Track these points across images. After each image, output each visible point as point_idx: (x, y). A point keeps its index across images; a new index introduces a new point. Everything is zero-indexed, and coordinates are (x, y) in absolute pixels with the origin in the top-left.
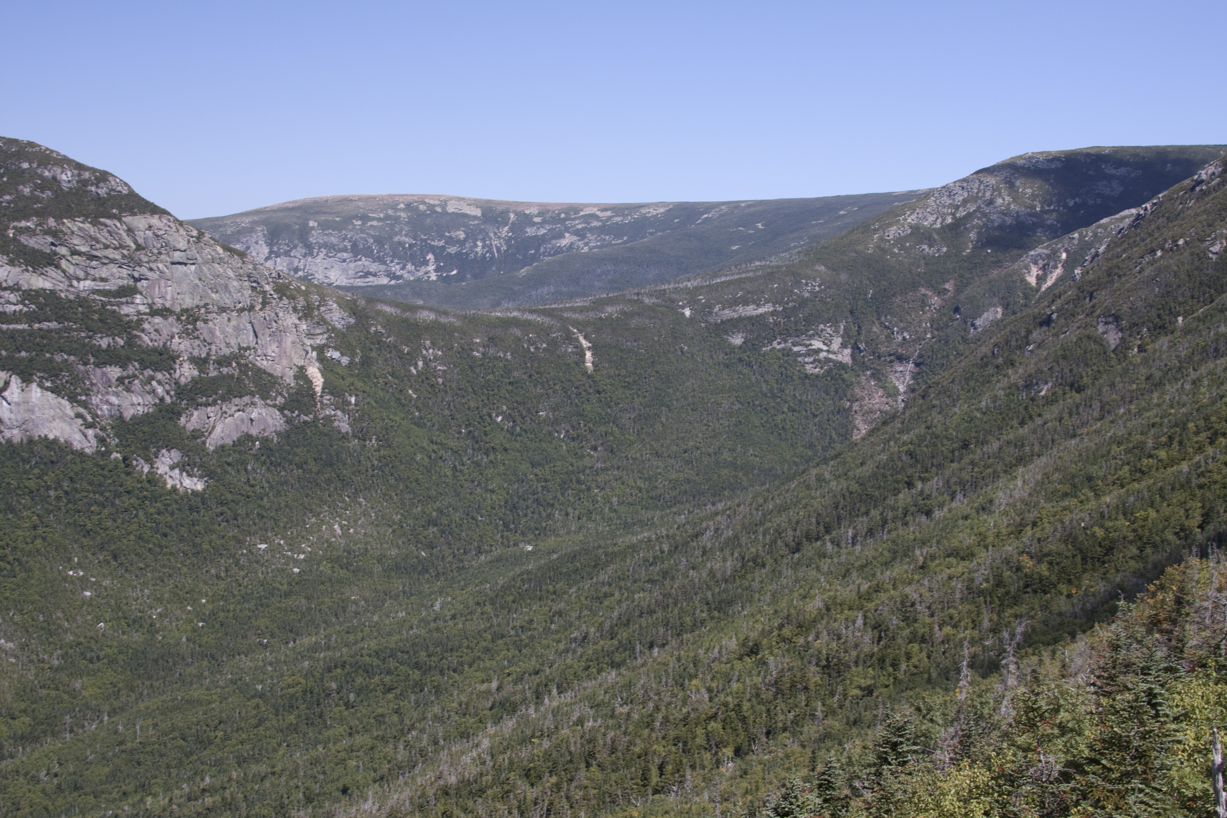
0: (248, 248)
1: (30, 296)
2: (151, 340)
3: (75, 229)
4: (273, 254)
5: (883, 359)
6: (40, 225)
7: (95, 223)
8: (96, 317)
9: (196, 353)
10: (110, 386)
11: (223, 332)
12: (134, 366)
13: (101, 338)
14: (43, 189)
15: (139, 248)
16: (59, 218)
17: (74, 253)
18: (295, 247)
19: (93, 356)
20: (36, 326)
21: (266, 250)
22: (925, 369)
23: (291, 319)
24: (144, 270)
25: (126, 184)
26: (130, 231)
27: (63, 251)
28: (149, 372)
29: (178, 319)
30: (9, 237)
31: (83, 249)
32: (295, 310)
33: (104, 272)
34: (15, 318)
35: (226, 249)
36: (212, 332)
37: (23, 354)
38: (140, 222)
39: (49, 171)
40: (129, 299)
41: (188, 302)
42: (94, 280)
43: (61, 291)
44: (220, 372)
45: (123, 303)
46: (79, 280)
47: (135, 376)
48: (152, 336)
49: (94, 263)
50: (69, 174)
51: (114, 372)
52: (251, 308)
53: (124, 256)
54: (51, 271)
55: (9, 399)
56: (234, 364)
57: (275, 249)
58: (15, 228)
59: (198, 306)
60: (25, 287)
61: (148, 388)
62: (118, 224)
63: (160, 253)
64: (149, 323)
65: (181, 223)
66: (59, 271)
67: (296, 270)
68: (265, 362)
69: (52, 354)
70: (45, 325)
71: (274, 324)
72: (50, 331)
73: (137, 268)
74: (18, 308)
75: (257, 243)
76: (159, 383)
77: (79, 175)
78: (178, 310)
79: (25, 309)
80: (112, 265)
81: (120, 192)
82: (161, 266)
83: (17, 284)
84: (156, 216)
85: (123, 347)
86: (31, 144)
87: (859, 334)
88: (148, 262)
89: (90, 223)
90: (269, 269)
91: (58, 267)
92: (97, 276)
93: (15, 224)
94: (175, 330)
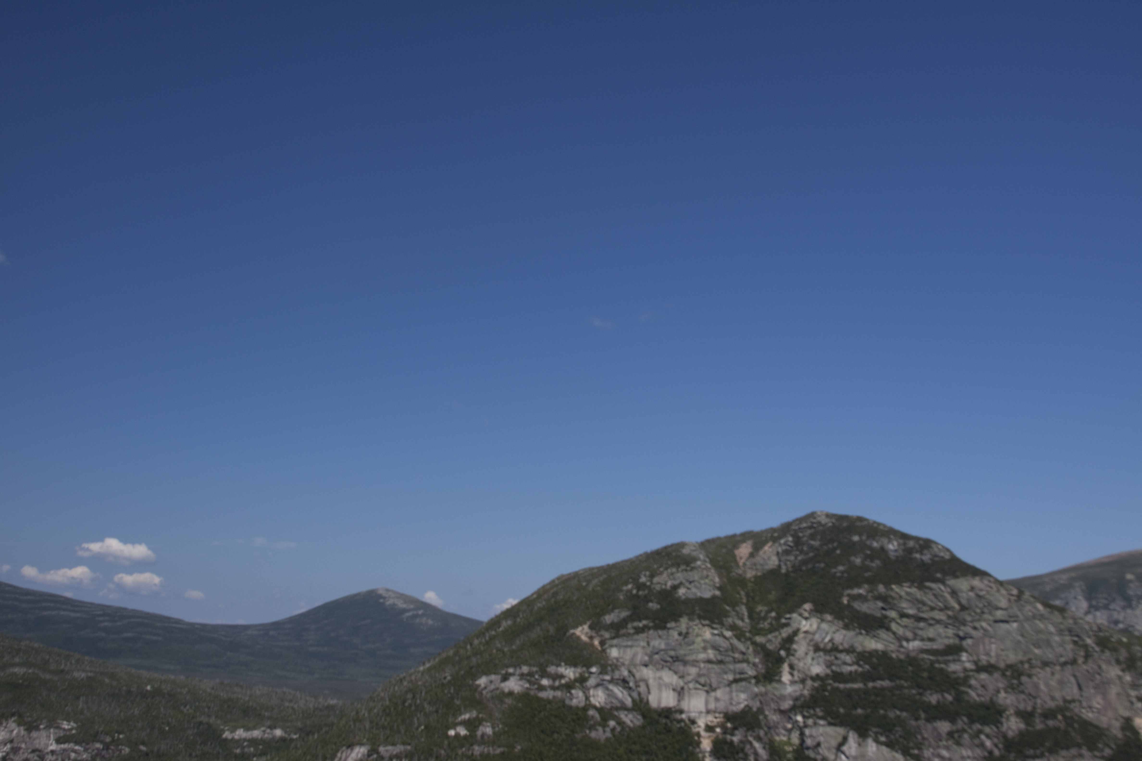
0: (1067, 603)
1: (864, 657)
2: (978, 695)
3: (903, 594)
4: (1092, 608)
6: (871, 591)
7: (921, 587)
8: (925, 675)
9: (1022, 707)
10: (941, 740)
11: (1047, 685)
12: (962, 721)
13: (931, 695)
14: (872, 558)
15: (963, 608)
16: (887, 585)
17: (903, 615)
18: (1114, 600)
19: (924, 711)
20: (871, 685)
21: (1084, 605)
23: (1114, 672)
24: (969, 629)
25: (948, 550)
26: (954, 593)
27: (893, 614)
28: (977, 726)
29: (1004, 675)
30: (843, 603)
31: (911, 612)
32: (1118, 662)
33: (931, 633)
34: (851, 677)
35: (1046, 605)
36: (1036, 686)
37: (860, 711)
38: (962, 584)
39: (877, 542)
40: (956, 657)
41: (1012, 658)
42: (922, 640)
43: (892, 651)
44: (1046, 725)
45: (949, 661)
46: (908, 640)
47: (964, 730)
48: (980, 692)
49: (922, 624)
50: (895, 543)
51: (944, 727)
52: (1074, 662)
53: (949, 617)
54: (883, 634)
55: (847, 753)
56: (1060, 717)
57: (1094, 603)
58: (849, 595)
59: (1022, 662)
60: (859, 649)
61: (976, 741)
62: (942, 587)
63: (983, 613)
64: (976, 679)
65: (1001, 583)
66: (890, 634)
67: (1116, 622)
68: (1090, 715)
69: (886, 711)
70: (879, 684)
71: (1098, 677)
72: (883, 689)
73: (962, 628)
74: (854, 668)
75: (1075, 598)
76: (988, 736)
77: (905, 544)
78: (1002, 665)
79: (860, 669)
80: (938, 626)
81: (942, 557)
82: (984, 624)
83: (852, 646)
84: (977, 578)
85: (951, 703)
86: (860, 519)
88: (972, 622)
89: (917, 587)
90: (1088, 623)
91: (888, 629)
92: (925, 636)
93: (849, 591)
94: (1001, 685)
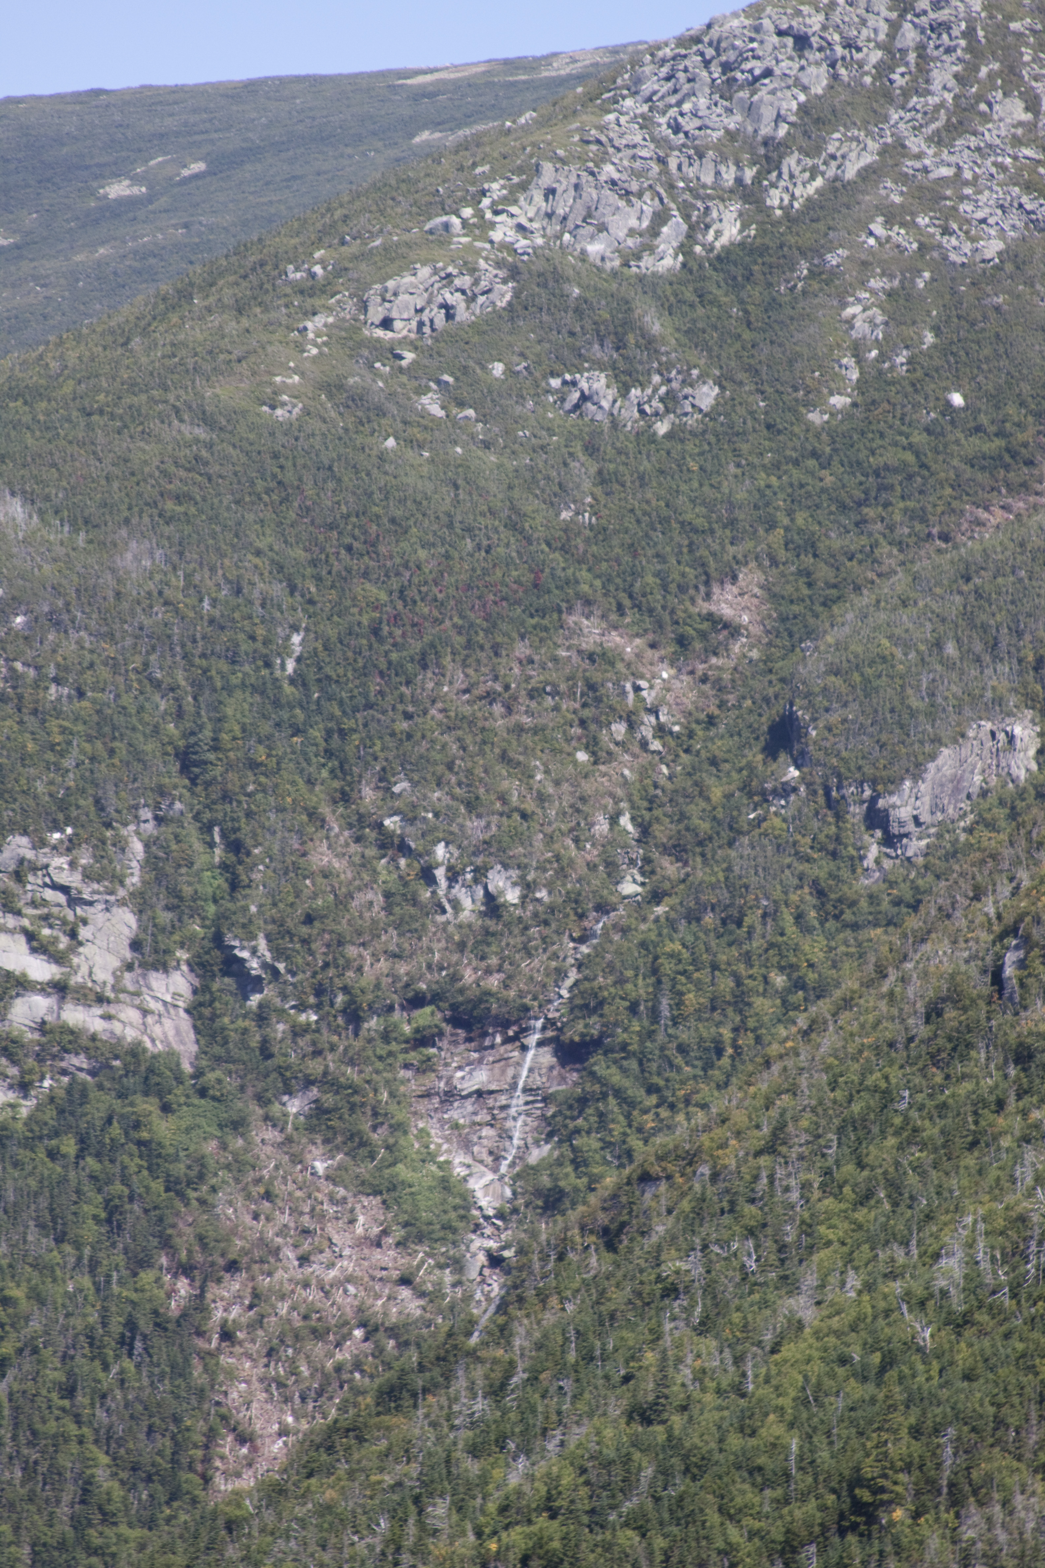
5: (373, 1023)
22: (616, 1077)
87: (234, 885)
